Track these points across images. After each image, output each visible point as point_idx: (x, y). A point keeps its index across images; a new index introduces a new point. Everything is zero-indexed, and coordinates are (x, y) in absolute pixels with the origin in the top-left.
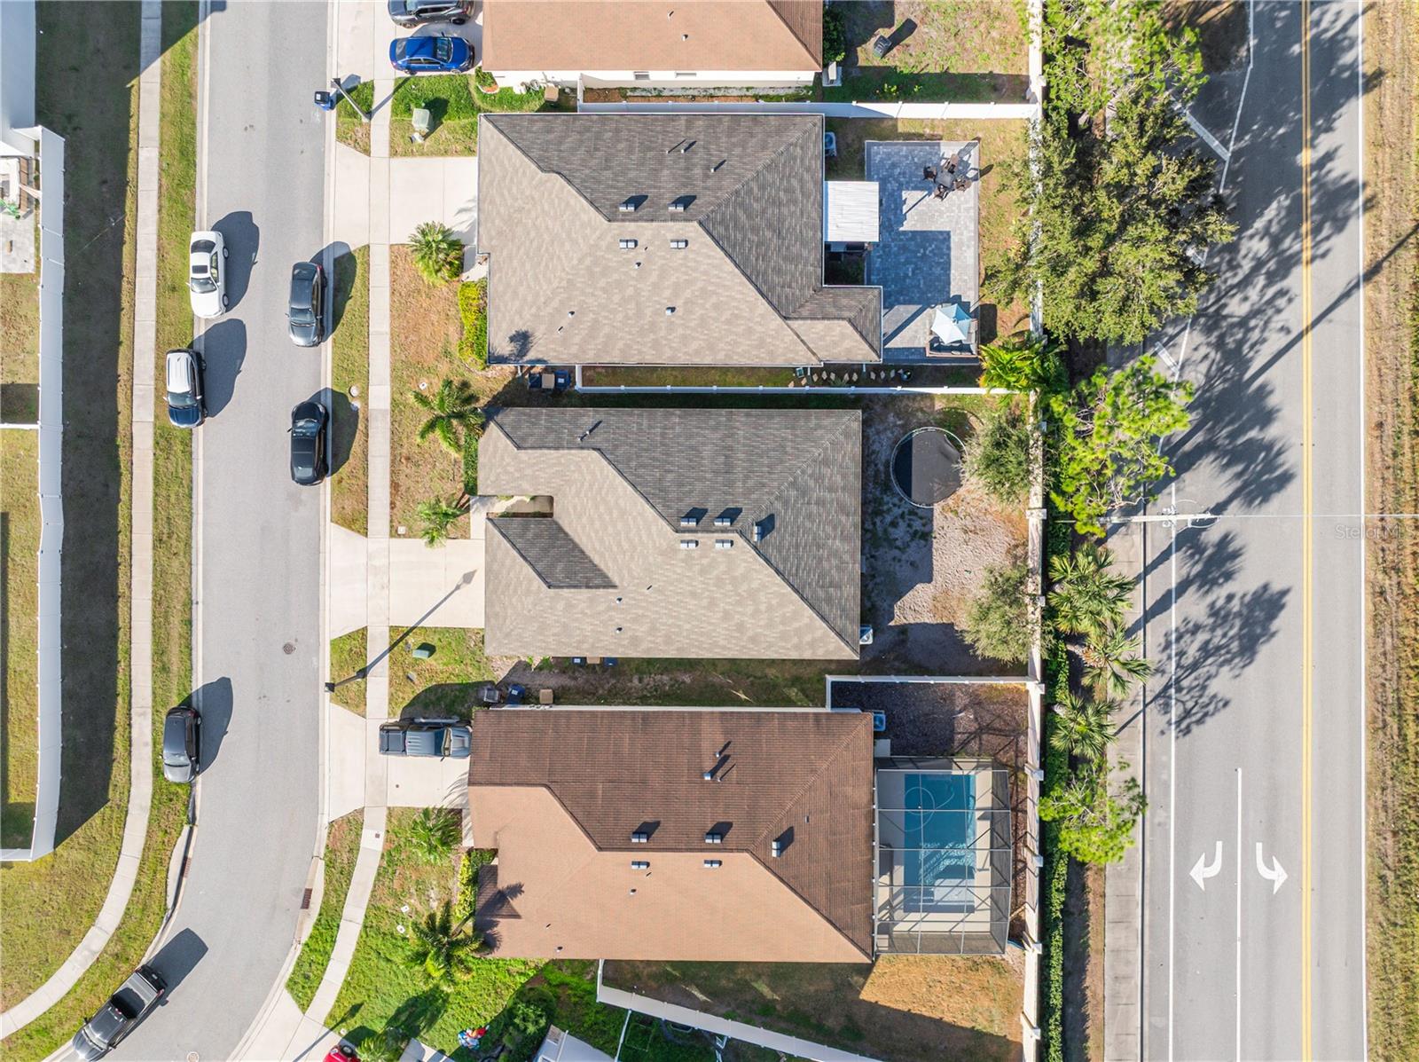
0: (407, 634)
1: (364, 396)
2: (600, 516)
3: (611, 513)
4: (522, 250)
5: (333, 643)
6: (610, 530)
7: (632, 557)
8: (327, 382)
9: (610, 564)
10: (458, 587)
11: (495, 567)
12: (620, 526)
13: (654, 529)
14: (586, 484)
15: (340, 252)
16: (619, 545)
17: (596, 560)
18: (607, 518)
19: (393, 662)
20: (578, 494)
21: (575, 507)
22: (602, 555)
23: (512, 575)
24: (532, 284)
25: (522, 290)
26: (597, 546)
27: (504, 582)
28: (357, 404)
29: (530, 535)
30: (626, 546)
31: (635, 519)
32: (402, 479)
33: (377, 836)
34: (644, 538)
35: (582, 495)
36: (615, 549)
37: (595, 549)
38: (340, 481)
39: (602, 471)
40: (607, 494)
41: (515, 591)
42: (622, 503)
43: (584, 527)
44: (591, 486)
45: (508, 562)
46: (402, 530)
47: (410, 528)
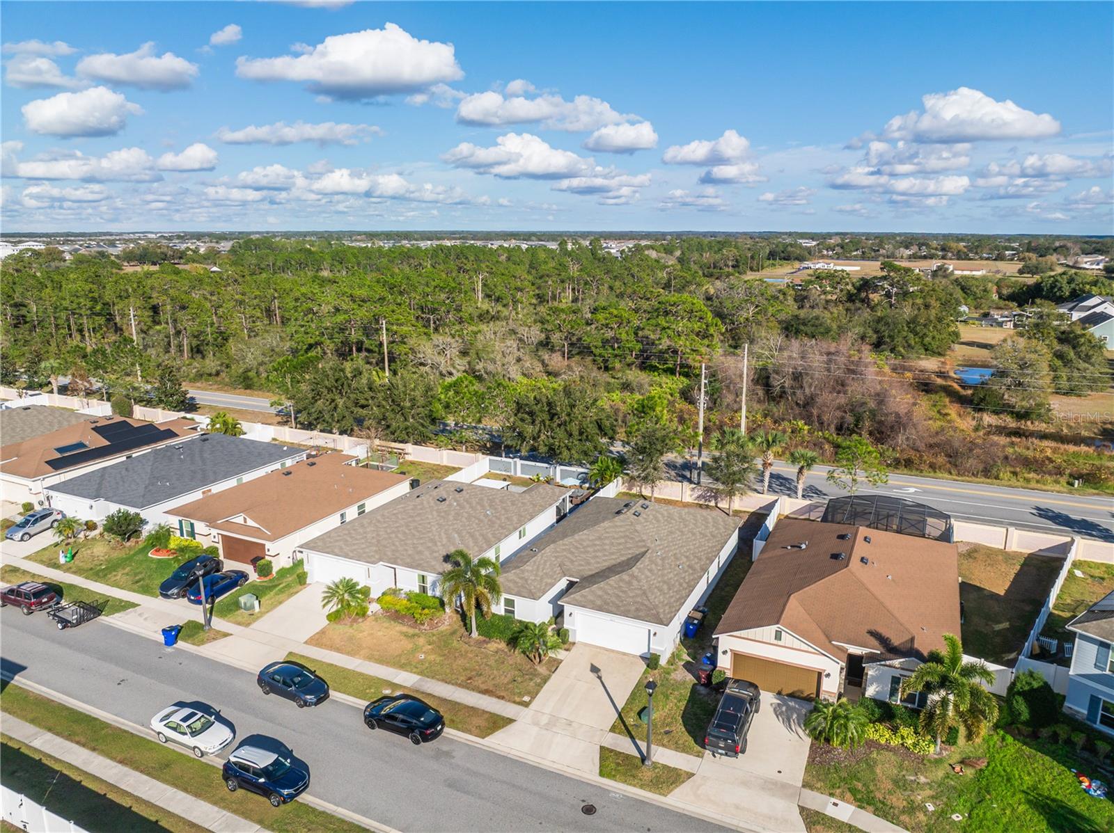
0: (623, 722)
2: (595, 551)
3: (595, 545)
4: (397, 543)
5: (601, 774)
6: (607, 547)
7: (632, 538)
8: (364, 703)
9: (630, 552)
10: (600, 678)
11: (599, 602)
12: (607, 542)
13: (618, 524)
14: (569, 555)
16: (620, 544)
18: (598, 547)
20: (572, 562)
21: (582, 565)
22: (622, 555)
23: (610, 592)
26: (614, 557)
27: (613, 599)
30: (623, 540)
31: (607, 533)
32: (483, 687)
33: (836, 805)
34: (622, 530)
35: (575, 559)
36: (621, 547)
37: (616, 558)
38: (452, 721)
39: (564, 545)
40: (581, 544)
41: (624, 592)
42: (592, 537)
43: (597, 562)
44: (572, 553)
45: (600, 593)
46: (526, 699)
47: (528, 693)
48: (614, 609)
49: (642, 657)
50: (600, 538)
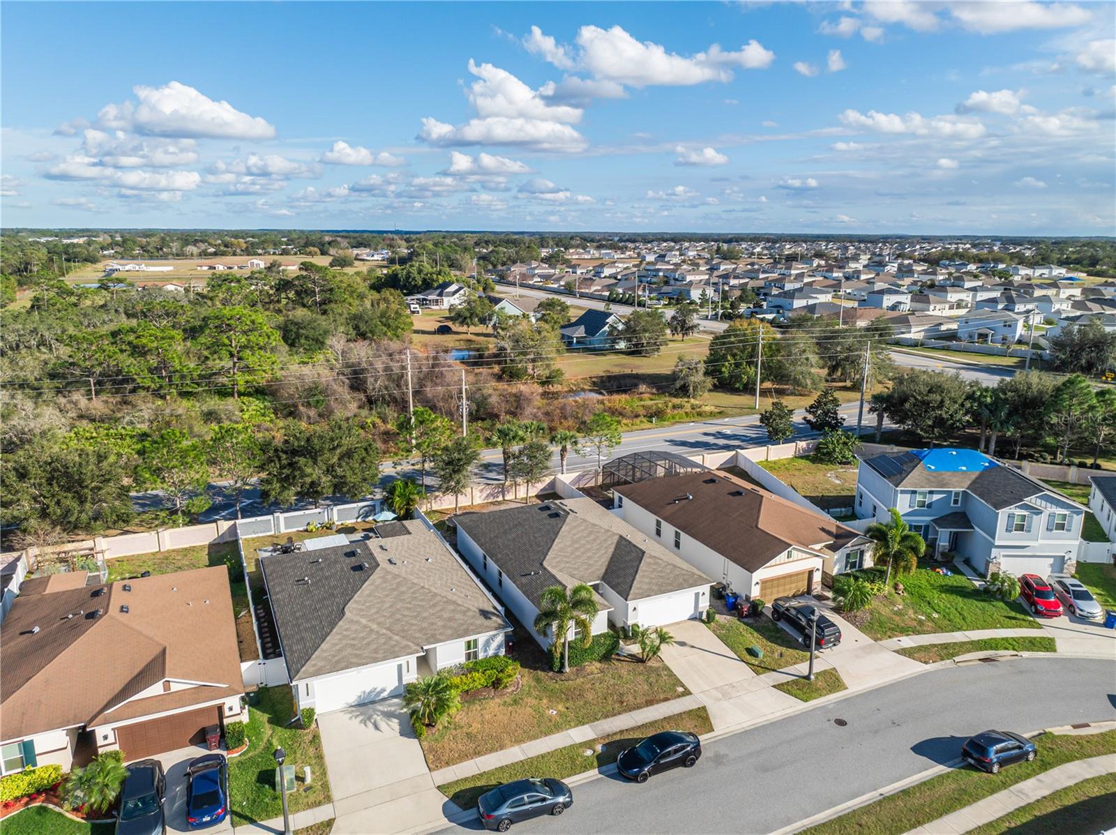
0: (755, 665)
1: (589, 744)
2: (584, 553)
3: (578, 548)
6: (588, 546)
7: (598, 532)
8: (594, 773)
9: (610, 542)
10: (693, 647)
14: (567, 565)
15: (455, 808)
16: (594, 540)
17: (611, 550)
18: (582, 550)
19: (780, 666)
21: (586, 569)
22: (607, 548)
24: (438, 608)
25: (446, 615)
26: (603, 552)
27: (661, 580)
28: (599, 748)
29: (620, 580)
30: (592, 537)
32: (641, 701)
34: (583, 528)
35: (576, 566)
36: (598, 542)
37: (606, 553)
40: (567, 552)
42: (568, 543)
43: (596, 561)
44: (568, 562)
46: (680, 689)
47: (674, 685)
48: (670, 588)
49: (693, 619)
50: (574, 542)
